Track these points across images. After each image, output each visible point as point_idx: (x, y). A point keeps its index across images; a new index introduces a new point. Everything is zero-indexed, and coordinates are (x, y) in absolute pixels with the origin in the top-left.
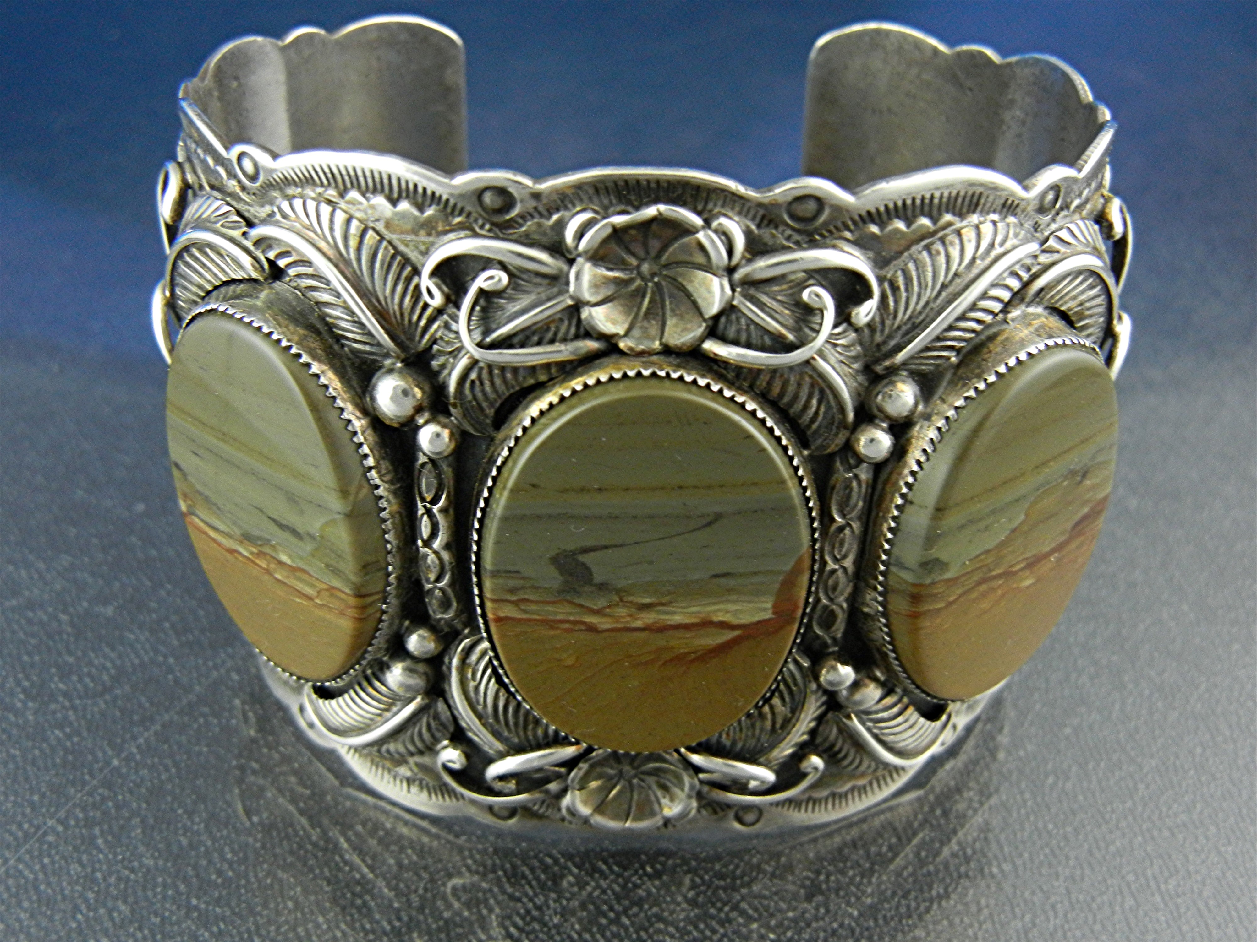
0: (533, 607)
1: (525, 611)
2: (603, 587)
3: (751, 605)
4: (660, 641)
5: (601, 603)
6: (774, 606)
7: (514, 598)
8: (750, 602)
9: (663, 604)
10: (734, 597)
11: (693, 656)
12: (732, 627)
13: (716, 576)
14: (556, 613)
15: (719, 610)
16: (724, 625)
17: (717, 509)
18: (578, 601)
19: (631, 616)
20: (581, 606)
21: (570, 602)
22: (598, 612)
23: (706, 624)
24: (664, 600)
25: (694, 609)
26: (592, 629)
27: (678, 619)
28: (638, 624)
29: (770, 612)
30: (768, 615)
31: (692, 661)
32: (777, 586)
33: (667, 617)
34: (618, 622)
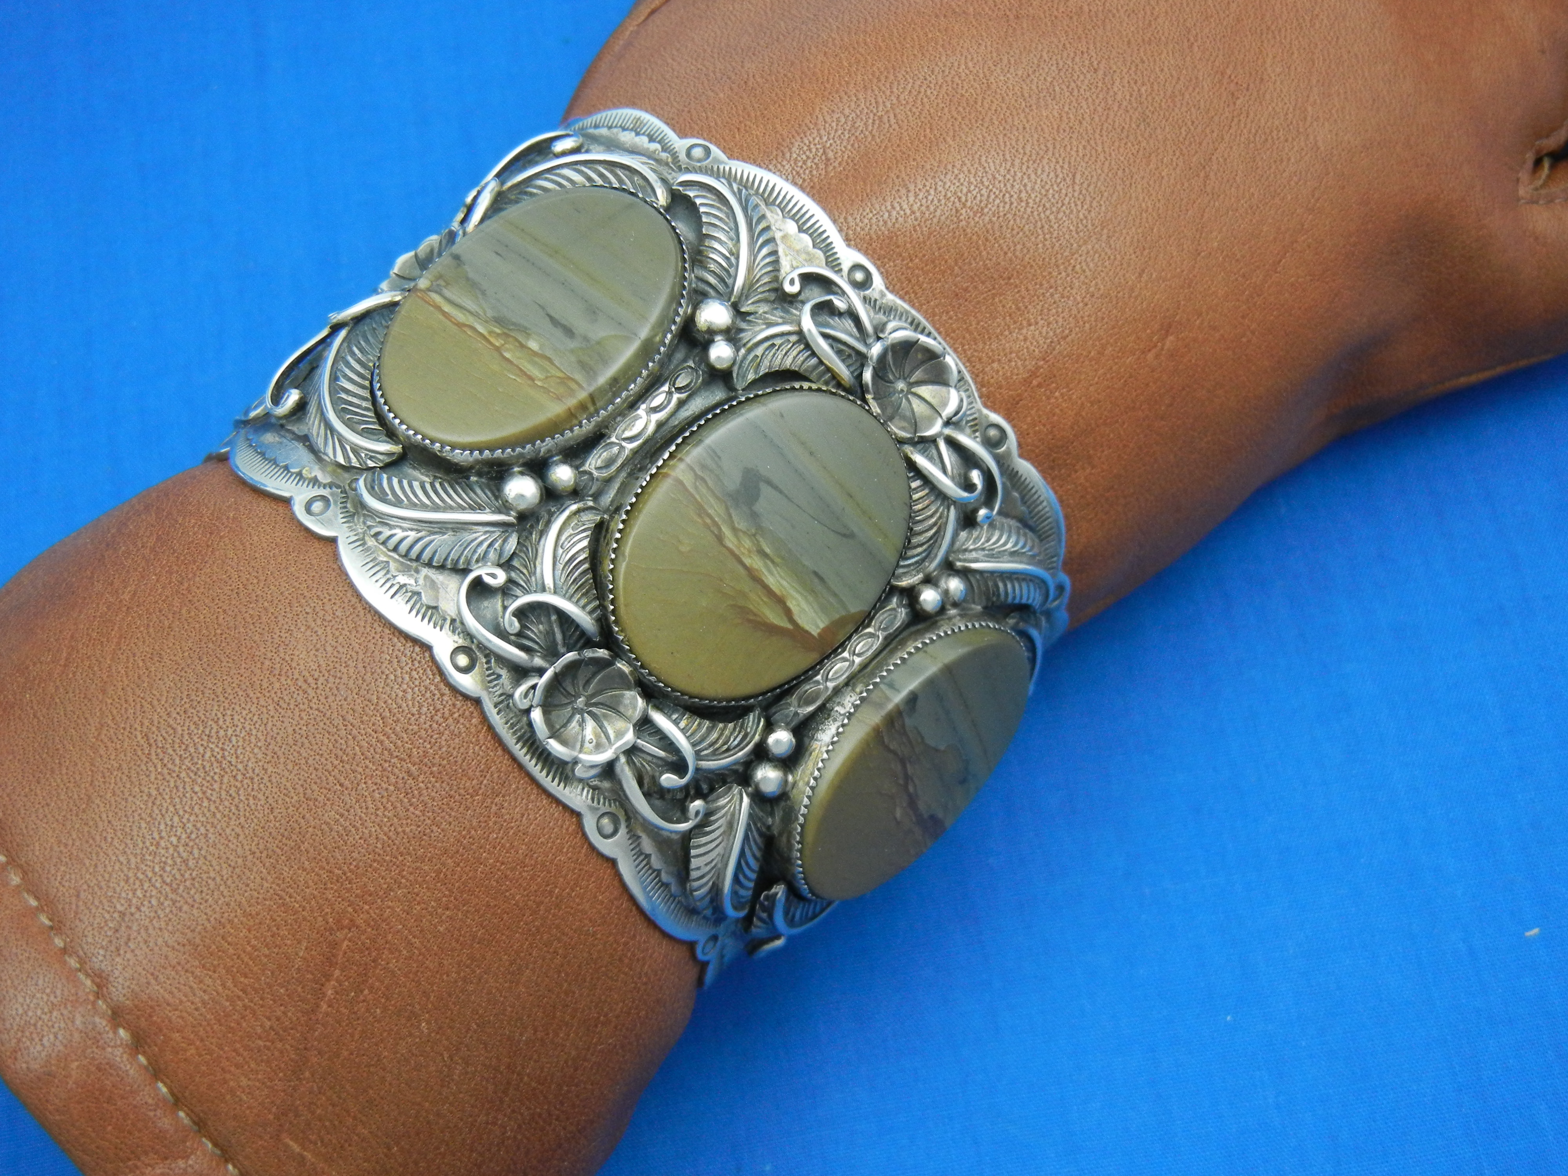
0: (704, 490)
1: (696, 488)
2: (754, 516)
3: (814, 615)
4: (746, 585)
5: (741, 525)
6: (824, 630)
7: (699, 473)
8: (815, 612)
9: (773, 562)
10: (811, 599)
11: (751, 618)
12: (791, 620)
13: (816, 574)
14: (712, 506)
15: (795, 599)
16: (788, 613)
17: (855, 530)
18: (732, 511)
19: (749, 551)
20: (730, 516)
21: (727, 509)
22: (734, 530)
23: (780, 601)
24: (778, 560)
25: (785, 583)
26: (720, 538)
27: (771, 581)
28: (747, 561)
29: (819, 631)
30: (815, 632)
31: (749, 621)
32: (837, 616)
33: (766, 573)
34: (739, 548)
